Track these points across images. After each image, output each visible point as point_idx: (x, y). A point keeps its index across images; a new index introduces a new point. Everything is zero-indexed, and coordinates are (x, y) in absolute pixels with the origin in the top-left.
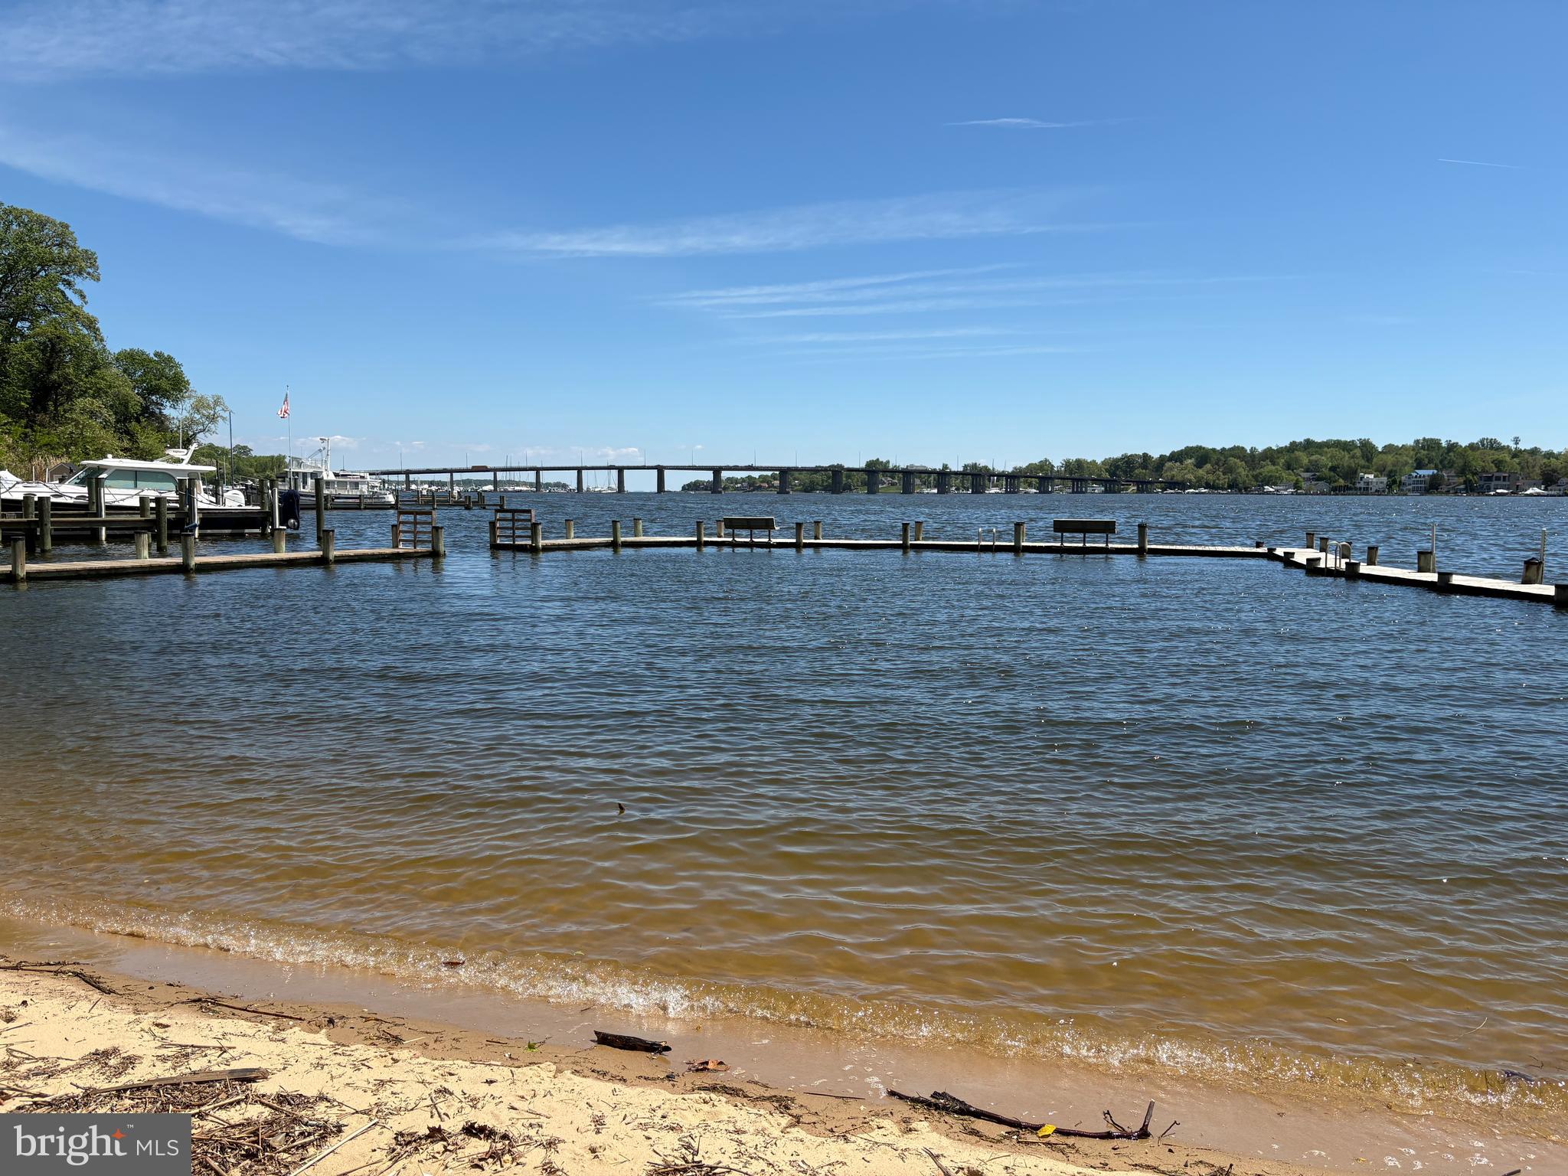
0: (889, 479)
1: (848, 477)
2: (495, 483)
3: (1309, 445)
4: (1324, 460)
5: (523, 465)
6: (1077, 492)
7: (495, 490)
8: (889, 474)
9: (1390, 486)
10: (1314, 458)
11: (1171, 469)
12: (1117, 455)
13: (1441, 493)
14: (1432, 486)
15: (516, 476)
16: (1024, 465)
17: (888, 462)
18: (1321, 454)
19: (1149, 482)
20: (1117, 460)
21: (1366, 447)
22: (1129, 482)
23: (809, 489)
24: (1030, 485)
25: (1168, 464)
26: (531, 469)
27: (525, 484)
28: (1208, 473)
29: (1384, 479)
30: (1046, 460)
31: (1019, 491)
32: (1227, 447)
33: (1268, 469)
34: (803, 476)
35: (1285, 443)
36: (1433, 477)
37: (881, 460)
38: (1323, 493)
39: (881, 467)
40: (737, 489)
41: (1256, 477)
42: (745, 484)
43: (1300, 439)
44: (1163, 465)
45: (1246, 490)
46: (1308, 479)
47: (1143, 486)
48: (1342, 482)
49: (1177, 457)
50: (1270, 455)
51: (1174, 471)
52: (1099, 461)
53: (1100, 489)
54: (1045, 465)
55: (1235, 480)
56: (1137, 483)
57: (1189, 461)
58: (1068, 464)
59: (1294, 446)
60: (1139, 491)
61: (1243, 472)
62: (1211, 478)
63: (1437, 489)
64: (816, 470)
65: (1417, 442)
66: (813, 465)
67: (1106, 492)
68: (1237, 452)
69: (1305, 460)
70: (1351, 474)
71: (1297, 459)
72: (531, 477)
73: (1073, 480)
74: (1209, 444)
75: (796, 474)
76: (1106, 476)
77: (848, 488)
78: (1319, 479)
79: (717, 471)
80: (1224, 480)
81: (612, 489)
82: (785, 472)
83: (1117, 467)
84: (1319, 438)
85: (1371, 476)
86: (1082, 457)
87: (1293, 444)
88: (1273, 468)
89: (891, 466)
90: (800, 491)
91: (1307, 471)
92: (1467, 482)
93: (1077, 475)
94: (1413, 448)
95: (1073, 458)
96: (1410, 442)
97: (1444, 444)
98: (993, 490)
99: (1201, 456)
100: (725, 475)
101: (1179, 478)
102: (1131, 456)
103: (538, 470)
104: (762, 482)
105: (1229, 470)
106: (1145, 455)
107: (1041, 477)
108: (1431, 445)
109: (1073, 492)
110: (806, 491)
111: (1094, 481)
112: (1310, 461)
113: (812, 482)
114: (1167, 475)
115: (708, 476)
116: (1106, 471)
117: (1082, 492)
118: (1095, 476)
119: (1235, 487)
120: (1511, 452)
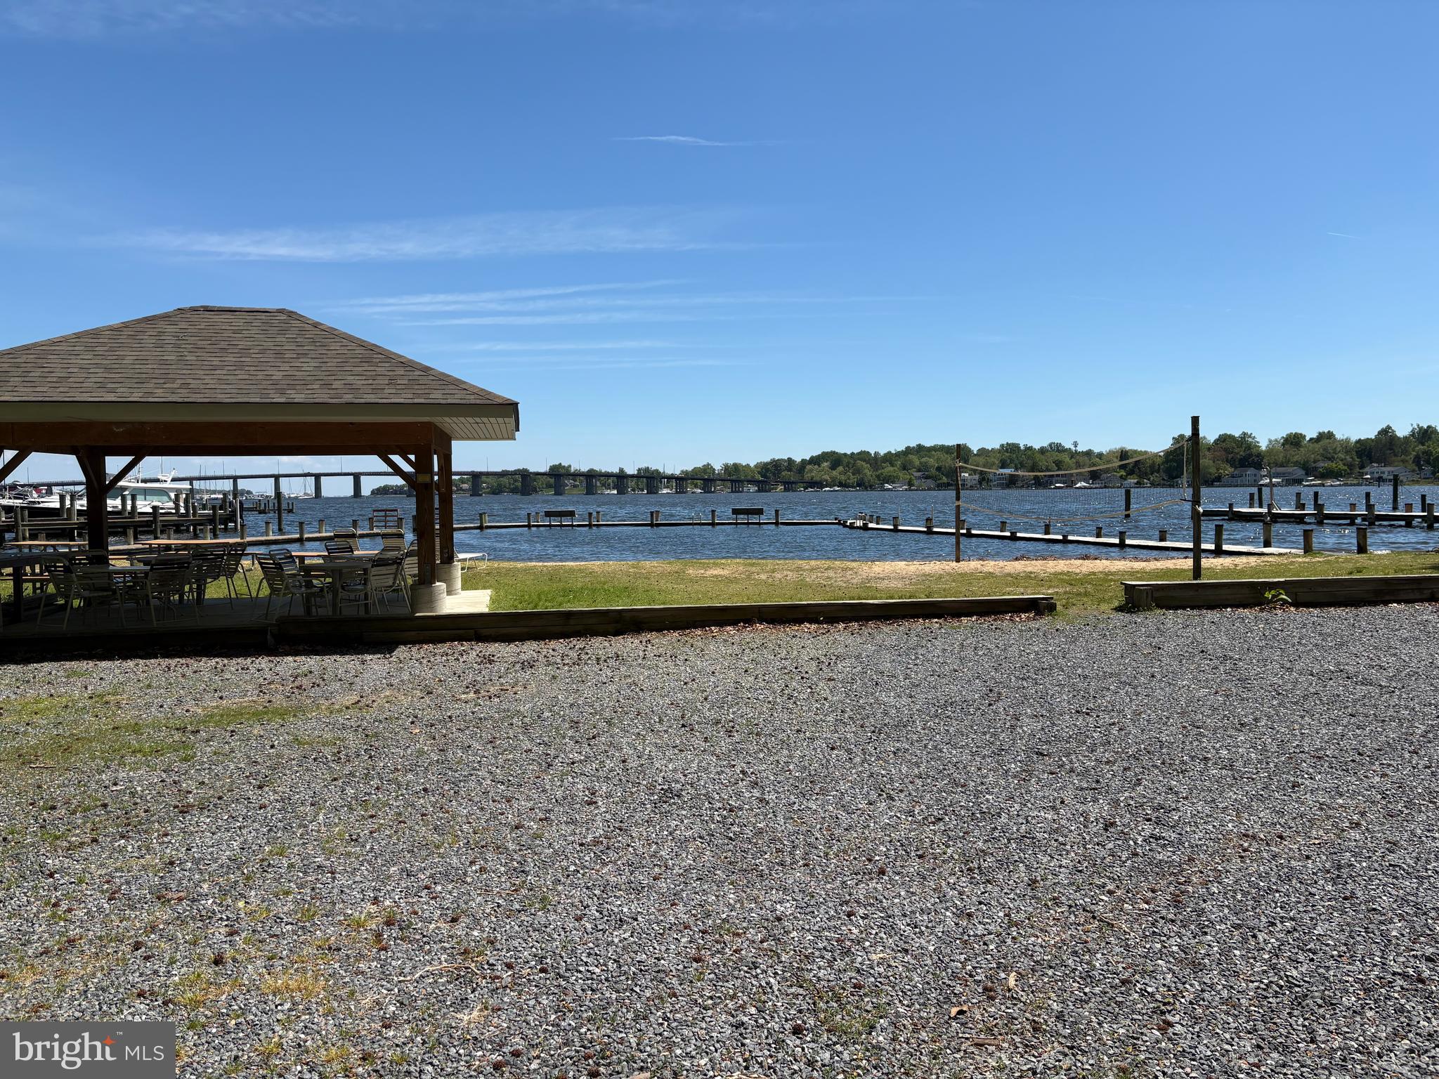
0: (571, 481)
1: (534, 480)
3: (920, 448)
4: (931, 461)
6: (736, 492)
8: (571, 477)
9: (980, 483)
10: (924, 460)
11: (811, 471)
12: (767, 459)
13: (1020, 488)
14: (1012, 482)
16: (690, 468)
17: (570, 466)
18: (930, 457)
19: (793, 483)
20: (766, 464)
21: (960, 451)
22: (777, 483)
23: (497, 491)
24: (696, 486)
25: (809, 467)
26: (228, 478)
27: (222, 491)
28: (840, 474)
29: (977, 477)
30: (708, 464)
31: (687, 492)
32: (855, 452)
33: (888, 470)
34: (492, 480)
35: (901, 448)
36: (1012, 475)
37: (563, 464)
38: (929, 489)
39: (562, 471)
41: (878, 477)
43: (913, 444)
44: (805, 467)
45: (871, 487)
46: (920, 478)
47: (789, 486)
48: (945, 480)
49: (815, 461)
50: (889, 458)
51: (813, 473)
52: (752, 465)
53: (753, 488)
54: (707, 468)
55: (862, 479)
56: (784, 483)
57: (826, 464)
58: (726, 468)
59: (908, 450)
60: (786, 490)
61: (868, 472)
62: (843, 478)
63: (1015, 484)
64: (504, 474)
65: (1002, 446)
66: (499, 469)
67: (759, 491)
68: (864, 456)
69: (917, 462)
70: (953, 473)
71: (911, 462)
73: (732, 481)
74: (841, 449)
75: (484, 478)
76: (759, 477)
77: (535, 490)
78: (927, 477)
80: (853, 479)
81: (308, 495)
83: (767, 470)
84: (928, 444)
85: (967, 475)
86: (738, 461)
87: (908, 448)
88: (892, 469)
89: (572, 470)
90: (489, 493)
91: (919, 470)
92: (1036, 479)
93: (735, 477)
94: (999, 451)
95: (731, 462)
96: (997, 447)
97: (1022, 448)
98: (665, 491)
99: (834, 459)
101: (817, 479)
102: (778, 460)
103: (235, 478)
105: (857, 471)
106: (790, 459)
107: (704, 479)
108: (1011, 449)
109: (732, 492)
110: (494, 493)
111: (750, 482)
112: (921, 463)
113: (499, 485)
114: (807, 476)
116: (759, 473)
117: (739, 492)
118: (749, 478)
119: (862, 485)
120: (1073, 455)
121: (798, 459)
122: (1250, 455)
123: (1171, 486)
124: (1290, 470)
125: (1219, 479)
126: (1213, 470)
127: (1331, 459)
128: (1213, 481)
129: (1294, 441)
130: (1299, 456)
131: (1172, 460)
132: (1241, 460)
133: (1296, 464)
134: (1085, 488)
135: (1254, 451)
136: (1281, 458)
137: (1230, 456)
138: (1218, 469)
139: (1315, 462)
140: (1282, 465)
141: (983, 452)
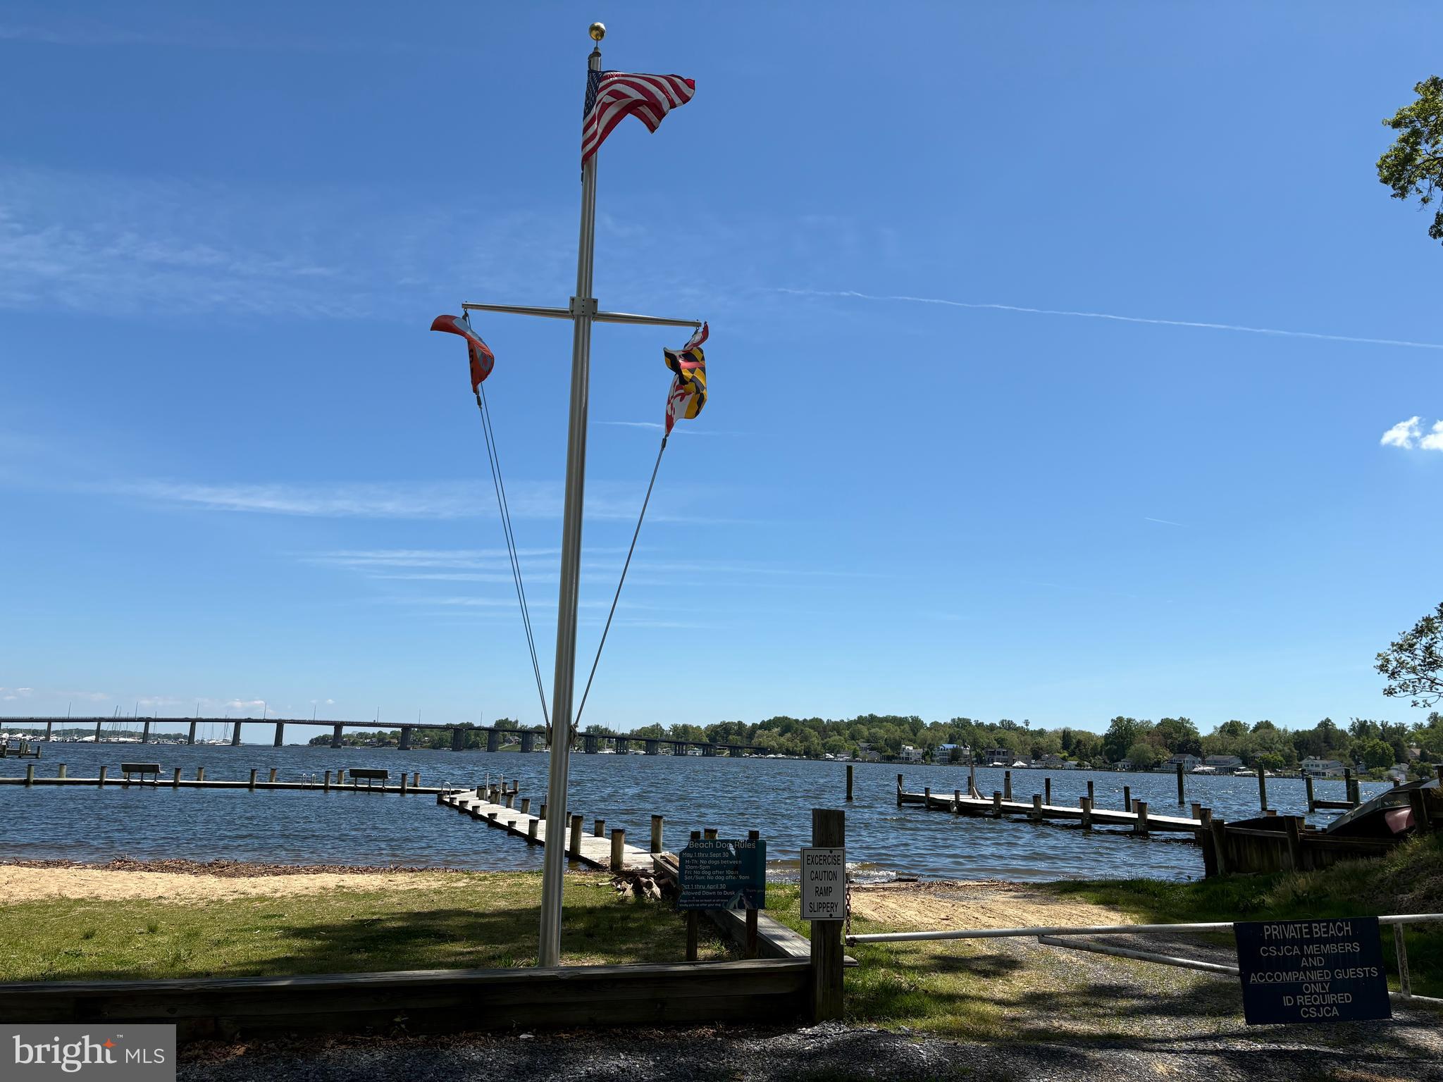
0: (516, 738)
1: (477, 735)
2: (98, 733)
3: (872, 719)
4: (881, 732)
5: (132, 716)
6: (679, 755)
7: (97, 740)
8: (516, 734)
9: (923, 757)
10: (873, 730)
11: (761, 736)
12: (717, 722)
13: (960, 764)
14: (954, 758)
15: (123, 726)
16: (638, 727)
17: (517, 722)
18: (880, 728)
19: (740, 748)
20: (716, 727)
21: (916, 724)
22: (724, 747)
23: (436, 745)
24: (640, 748)
25: (759, 732)
26: (140, 720)
27: (131, 735)
28: (788, 740)
29: (921, 751)
30: (658, 725)
32: (808, 719)
33: (835, 738)
34: (434, 733)
35: (854, 717)
36: (954, 750)
37: (510, 719)
38: (872, 761)
39: (509, 727)
40: (366, 744)
41: (824, 745)
42: (374, 740)
43: (865, 714)
44: (755, 732)
45: (817, 756)
46: (865, 749)
47: (735, 751)
48: (890, 752)
49: (766, 726)
50: (836, 727)
51: (763, 738)
52: (703, 727)
53: (699, 752)
54: (656, 729)
55: (809, 747)
56: (731, 748)
57: (776, 729)
58: (675, 728)
59: (861, 720)
60: (732, 755)
61: (816, 740)
62: (790, 745)
63: (957, 760)
64: (448, 727)
65: (953, 720)
66: (443, 723)
67: (703, 755)
68: (815, 724)
69: (866, 733)
70: (896, 745)
71: (859, 732)
72: (140, 727)
73: (676, 743)
74: (793, 716)
75: (427, 731)
76: (706, 740)
77: (474, 746)
78: (872, 749)
79: (338, 726)
80: (800, 747)
81: (228, 742)
82: (406, 728)
83: (717, 733)
84: (880, 714)
85: (911, 748)
86: (688, 723)
87: (860, 718)
88: (837, 737)
89: (519, 726)
90: (429, 747)
91: (868, 741)
92: (978, 755)
93: (682, 739)
94: (950, 726)
95: (680, 723)
96: (949, 721)
97: (973, 723)
98: (607, 751)
99: (785, 725)
100: (346, 730)
101: (765, 745)
102: (728, 723)
103: (147, 721)
104: (392, 738)
105: (805, 739)
106: (740, 723)
107: (650, 739)
108: (962, 724)
109: (675, 755)
110: (434, 748)
111: (696, 745)
112: (870, 734)
113: (441, 739)
114: (755, 741)
115: (330, 731)
116: (708, 736)
117: (682, 755)
118: (697, 741)
119: (810, 754)
120: (1022, 732)
121: (749, 724)
122: (1188, 741)
123: (1110, 770)
124: (1226, 758)
125: (1158, 764)
126: (1152, 755)
127: (1269, 749)
128: (1153, 766)
129: (1232, 729)
130: (1237, 744)
131: (1111, 743)
132: (1179, 745)
133: (1234, 752)
134: (1022, 768)
135: (1192, 737)
136: (1219, 745)
137: (1169, 741)
138: (1157, 754)
139: (1253, 751)
140: (1219, 753)
141: (935, 725)
